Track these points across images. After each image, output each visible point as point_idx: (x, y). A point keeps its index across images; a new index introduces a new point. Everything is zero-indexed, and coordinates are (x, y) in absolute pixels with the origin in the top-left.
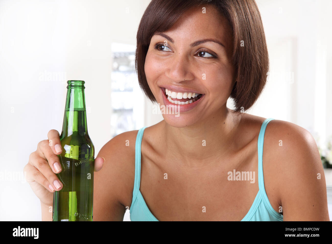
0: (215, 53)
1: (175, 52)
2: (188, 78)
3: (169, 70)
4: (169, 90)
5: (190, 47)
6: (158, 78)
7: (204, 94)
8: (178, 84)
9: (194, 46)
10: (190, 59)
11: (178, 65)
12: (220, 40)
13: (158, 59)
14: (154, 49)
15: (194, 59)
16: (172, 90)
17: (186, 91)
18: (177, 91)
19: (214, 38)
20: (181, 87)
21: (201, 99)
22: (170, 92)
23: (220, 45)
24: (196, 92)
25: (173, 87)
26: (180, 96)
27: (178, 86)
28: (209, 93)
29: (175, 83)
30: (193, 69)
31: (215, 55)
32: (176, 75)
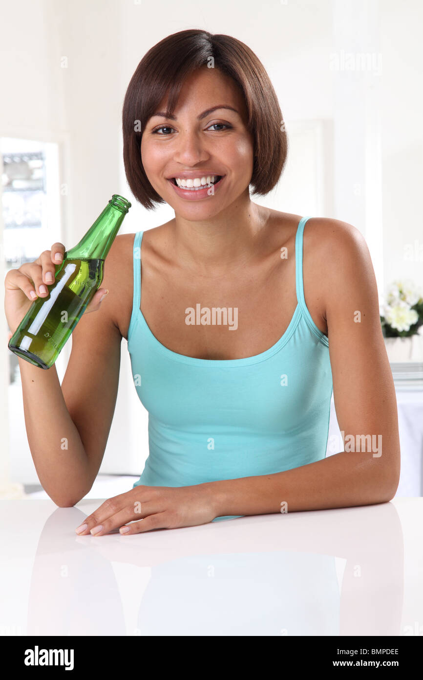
0: (228, 122)
1: (180, 131)
2: (203, 158)
3: (178, 154)
4: (183, 179)
5: (197, 121)
6: (164, 166)
7: (225, 175)
8: (192, 169)
9: (202, 118)
10: (200, 135)
11: (188, 144)
12: (230, 104)
13: (160, 144)
14: (151, 134)
15: (204, 134)
16: (185, 178)
17: (204, 174)
18: (192, 177)
19: (222, 103)
20: (197, 171)
21: (222, 181)
22: (183, 181)
23: (233, 111)
24: (215, 174)
25: (185, 173)
26: (197, 183)
27: (193, 170)
28: (231, 171)
29: (187, 168)
30: (206, 145)
31: (228, 124)
32: (188, 157)
